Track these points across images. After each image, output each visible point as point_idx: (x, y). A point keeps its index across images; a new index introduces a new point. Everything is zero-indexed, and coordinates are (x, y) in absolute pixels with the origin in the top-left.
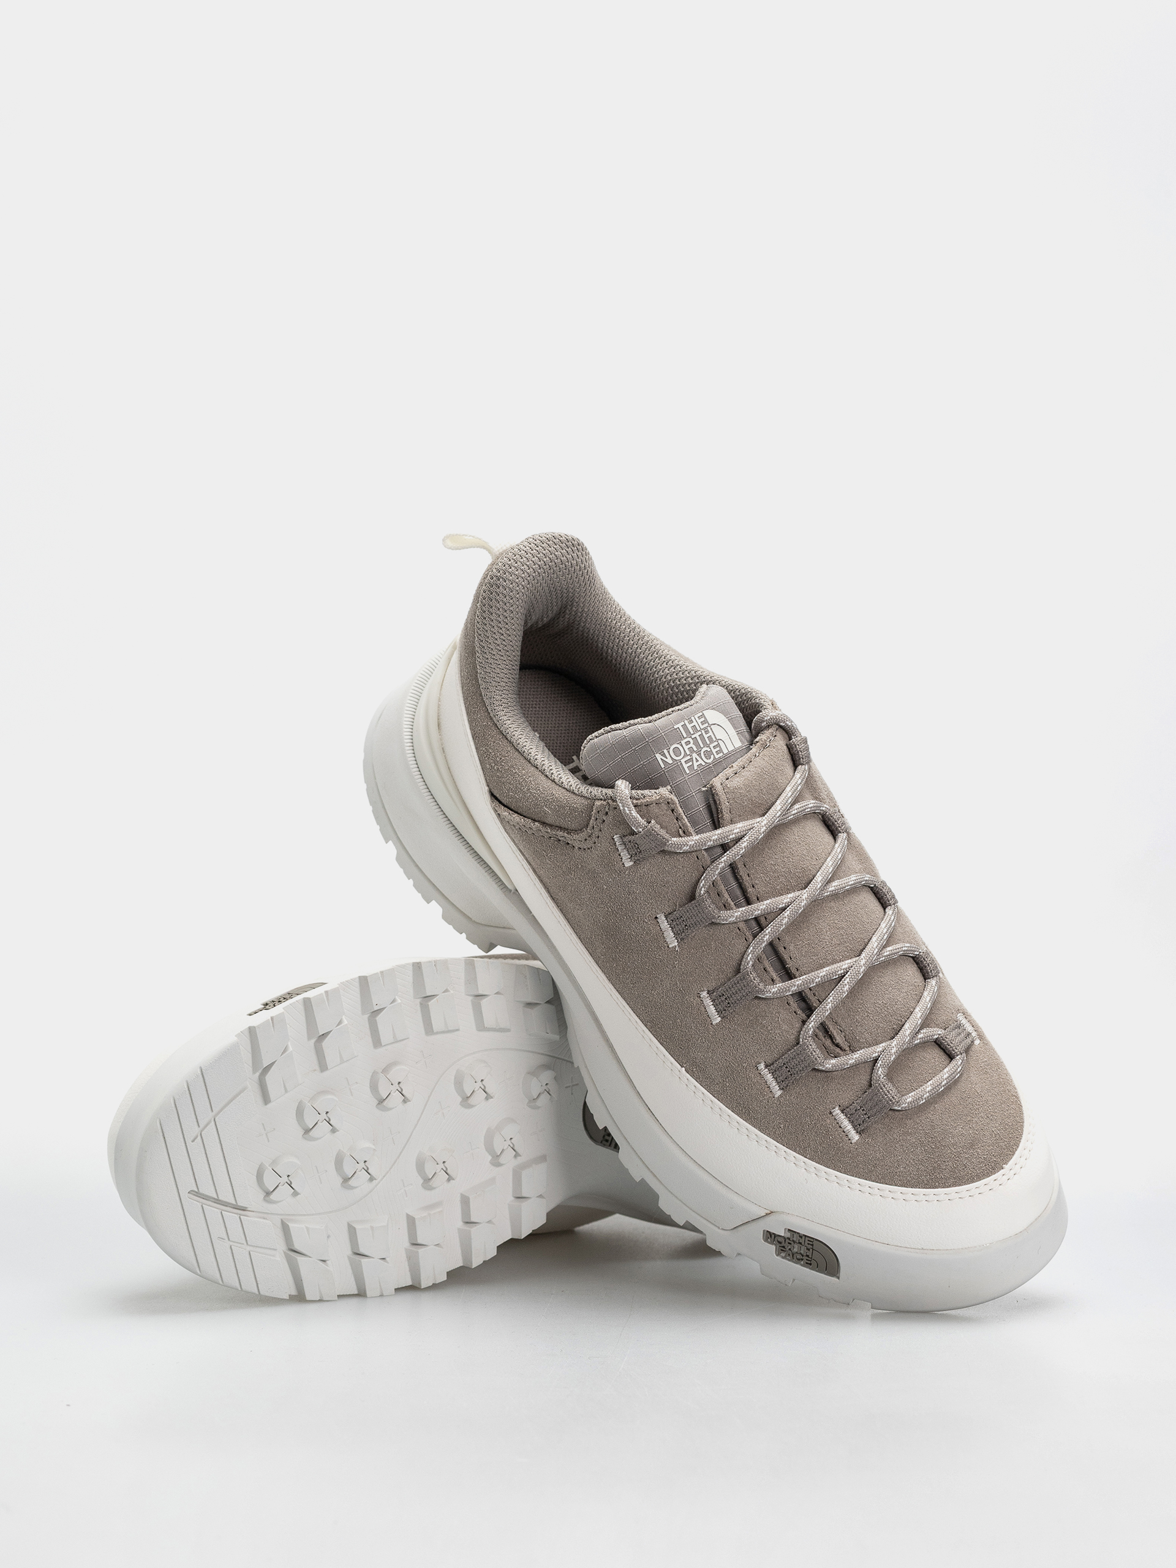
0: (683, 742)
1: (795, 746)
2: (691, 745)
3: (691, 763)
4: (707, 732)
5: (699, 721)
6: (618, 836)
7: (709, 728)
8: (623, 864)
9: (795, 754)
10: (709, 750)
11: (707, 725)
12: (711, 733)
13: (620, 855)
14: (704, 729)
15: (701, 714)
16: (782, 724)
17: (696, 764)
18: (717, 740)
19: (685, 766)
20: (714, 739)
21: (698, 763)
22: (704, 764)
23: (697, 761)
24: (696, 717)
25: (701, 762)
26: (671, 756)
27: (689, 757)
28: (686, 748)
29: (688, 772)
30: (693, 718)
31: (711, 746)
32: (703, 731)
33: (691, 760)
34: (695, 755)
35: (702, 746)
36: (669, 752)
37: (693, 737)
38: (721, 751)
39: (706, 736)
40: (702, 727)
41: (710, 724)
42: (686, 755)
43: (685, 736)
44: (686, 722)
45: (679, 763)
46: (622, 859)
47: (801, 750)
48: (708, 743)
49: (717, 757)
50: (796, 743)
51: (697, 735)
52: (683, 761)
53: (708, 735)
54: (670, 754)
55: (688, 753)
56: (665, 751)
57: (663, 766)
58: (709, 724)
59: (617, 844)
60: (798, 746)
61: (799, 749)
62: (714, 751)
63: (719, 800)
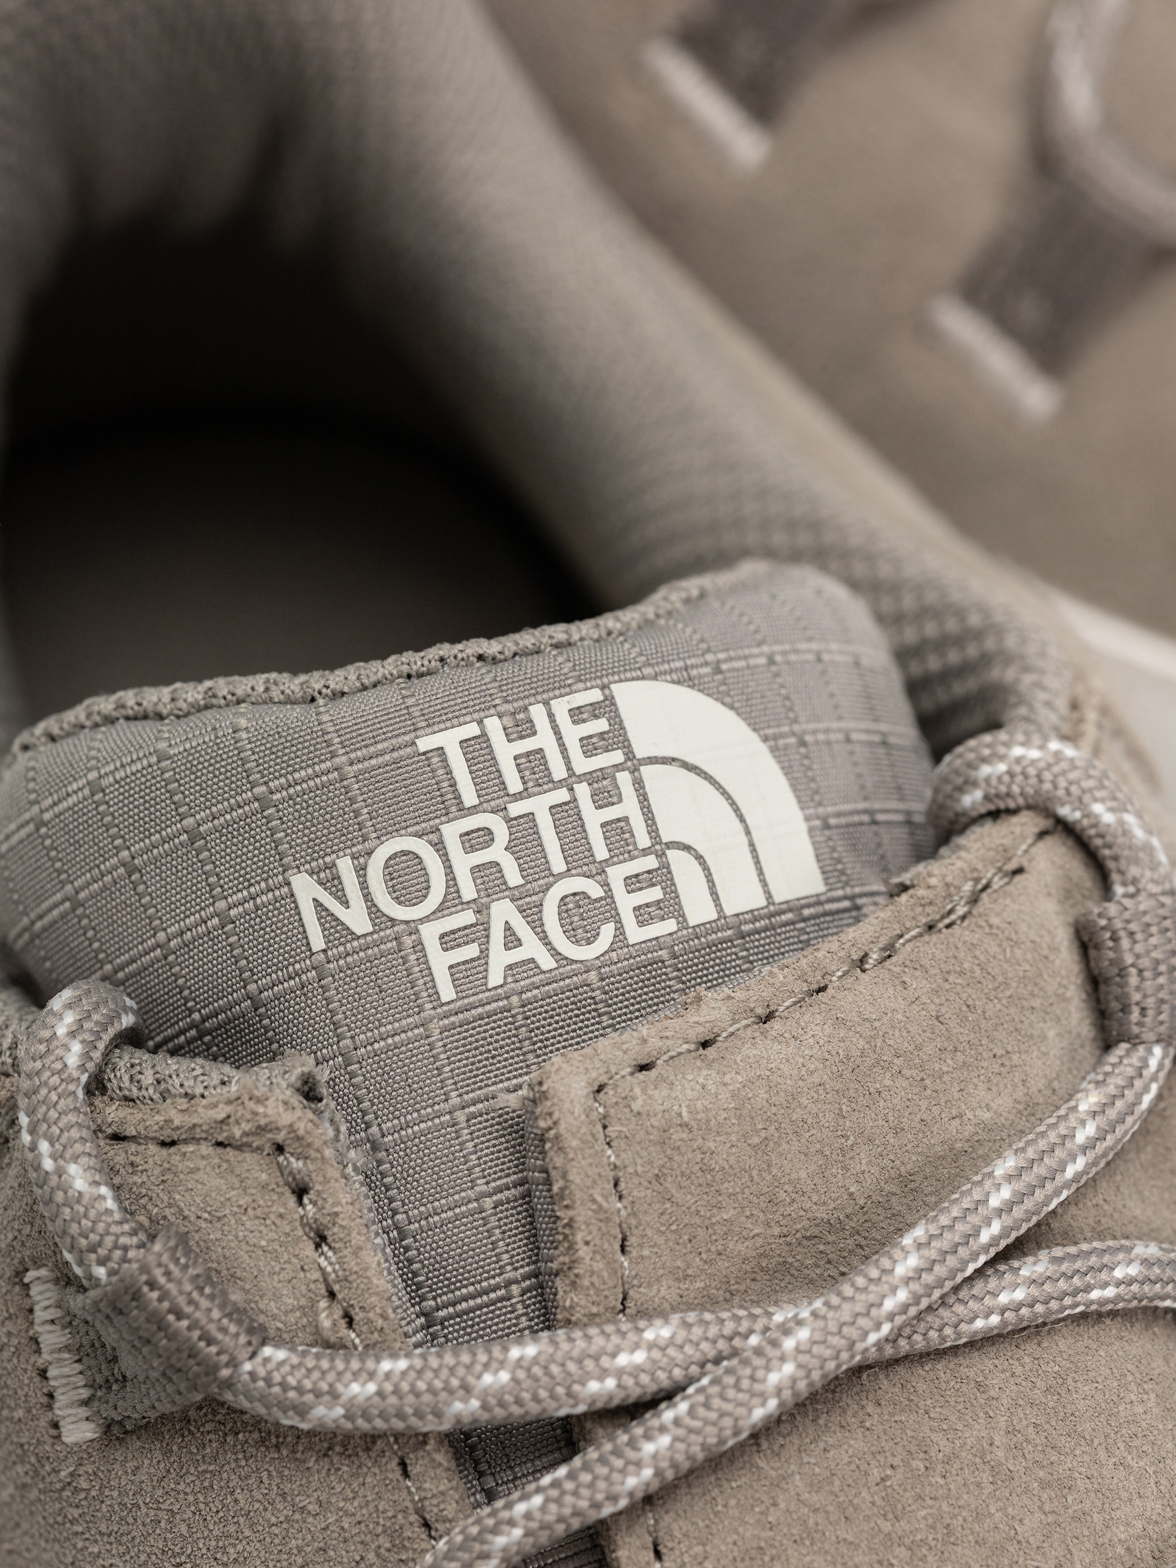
0: (452, 832)
1: (1115, 939)
2: (497, 852)
3: (471, 951)
4: (605, 797)
5: (572, 734)
6: (43, 1272)
7: (624, 779)
8: (56, 1425)
9: (1107, 981)
10: (596, 892)
11: (617, 757)
12: (629, 807)
13: (43, 1373)
14: (591, 778)
15: (595, 695)
16: (1064, 811)
17: (500, 959)
18: (660, 847)
19: (440, 962)
20: (643, 840)
21: (517, 955)
22: (547, 962)
23: (512, 940)
24: (561, 707)
25: (531, 948)
26: (367, 897)
27: (468, 917)
28: (463, 863)
29: (447, 992)
30: (537, 712)
31: (617, 874)
32: (583, 791)
33: (479, 932)
34: (503, 911)
35: (558, 864)
36: (361, 871)
37: (516, 809)
38: (671, 905)
39: (594, 818)
40: (583, 765)
41: (640, 753)
42: (452, 901)
43: (470, 798)
44: (494, 726)
45: (408, 941)
46: (51, 1396)
47: (1145, 962)
48: (601, 852)
49: (636, 934)
50: (1118, 924)
51: (540, 806)
52: (430, 934)
53: (611, 813)
54: (364, 886)
55: (468, 891)
56: (345, 866)
57: (318, 942)
58: (630, 755)
59: (40, 1315)
60: (1125, 943)
61: (1129, 959)
62: (626, 903)
63: (564, 1176)
